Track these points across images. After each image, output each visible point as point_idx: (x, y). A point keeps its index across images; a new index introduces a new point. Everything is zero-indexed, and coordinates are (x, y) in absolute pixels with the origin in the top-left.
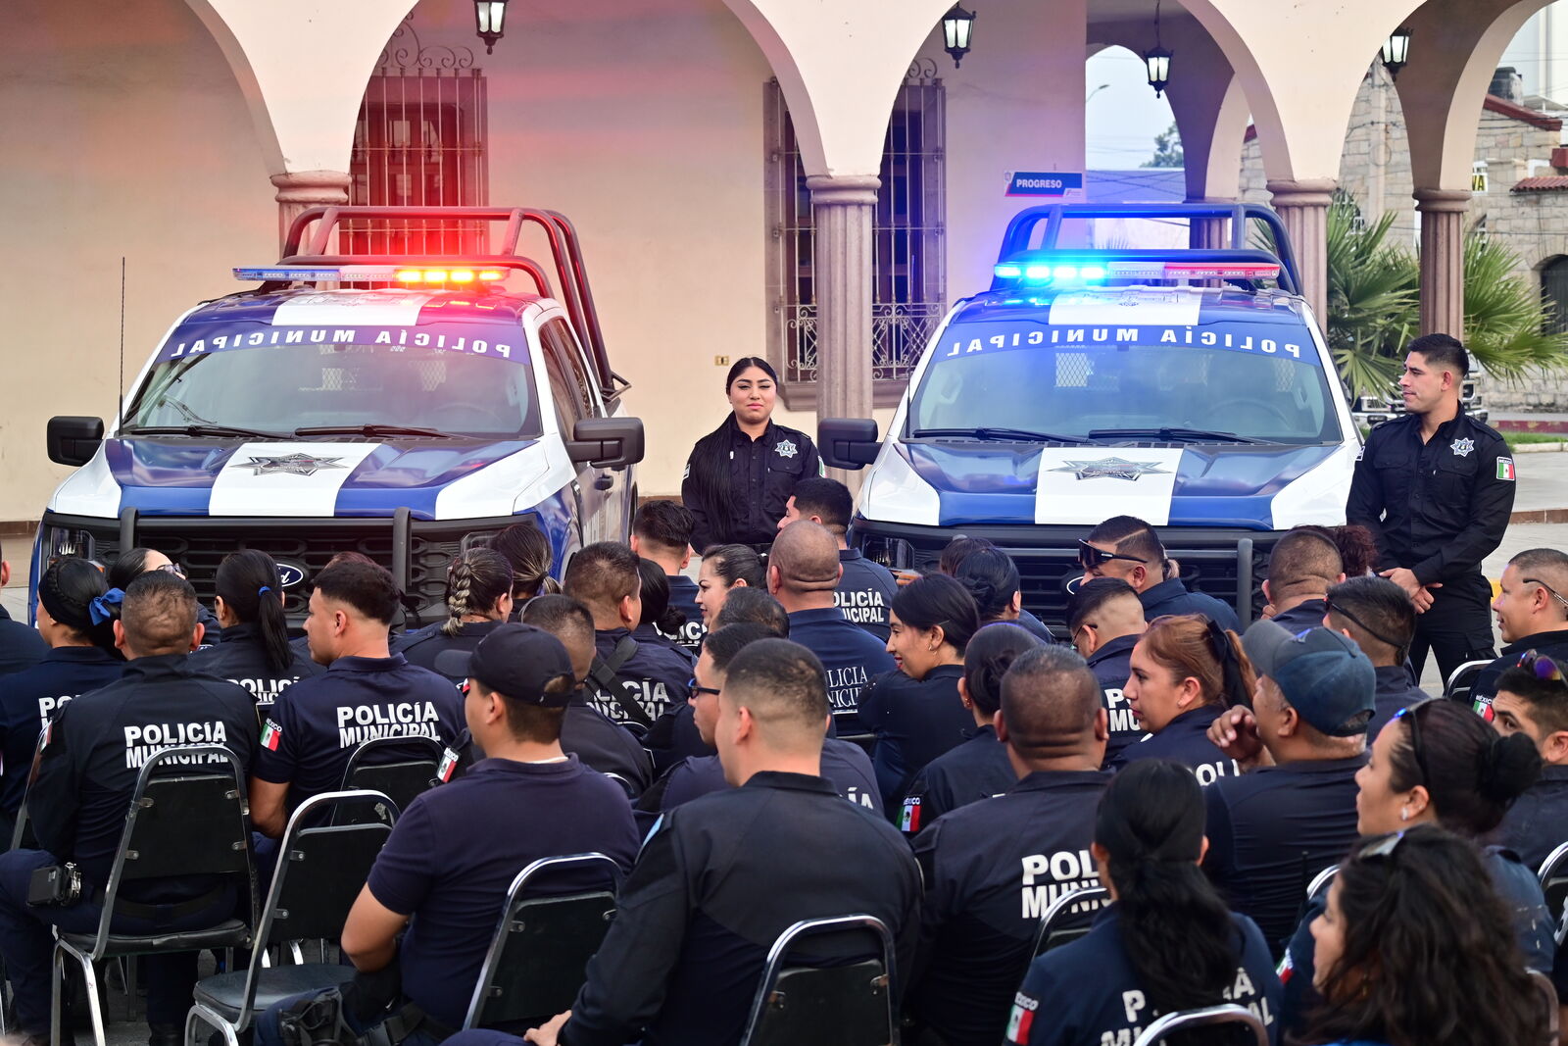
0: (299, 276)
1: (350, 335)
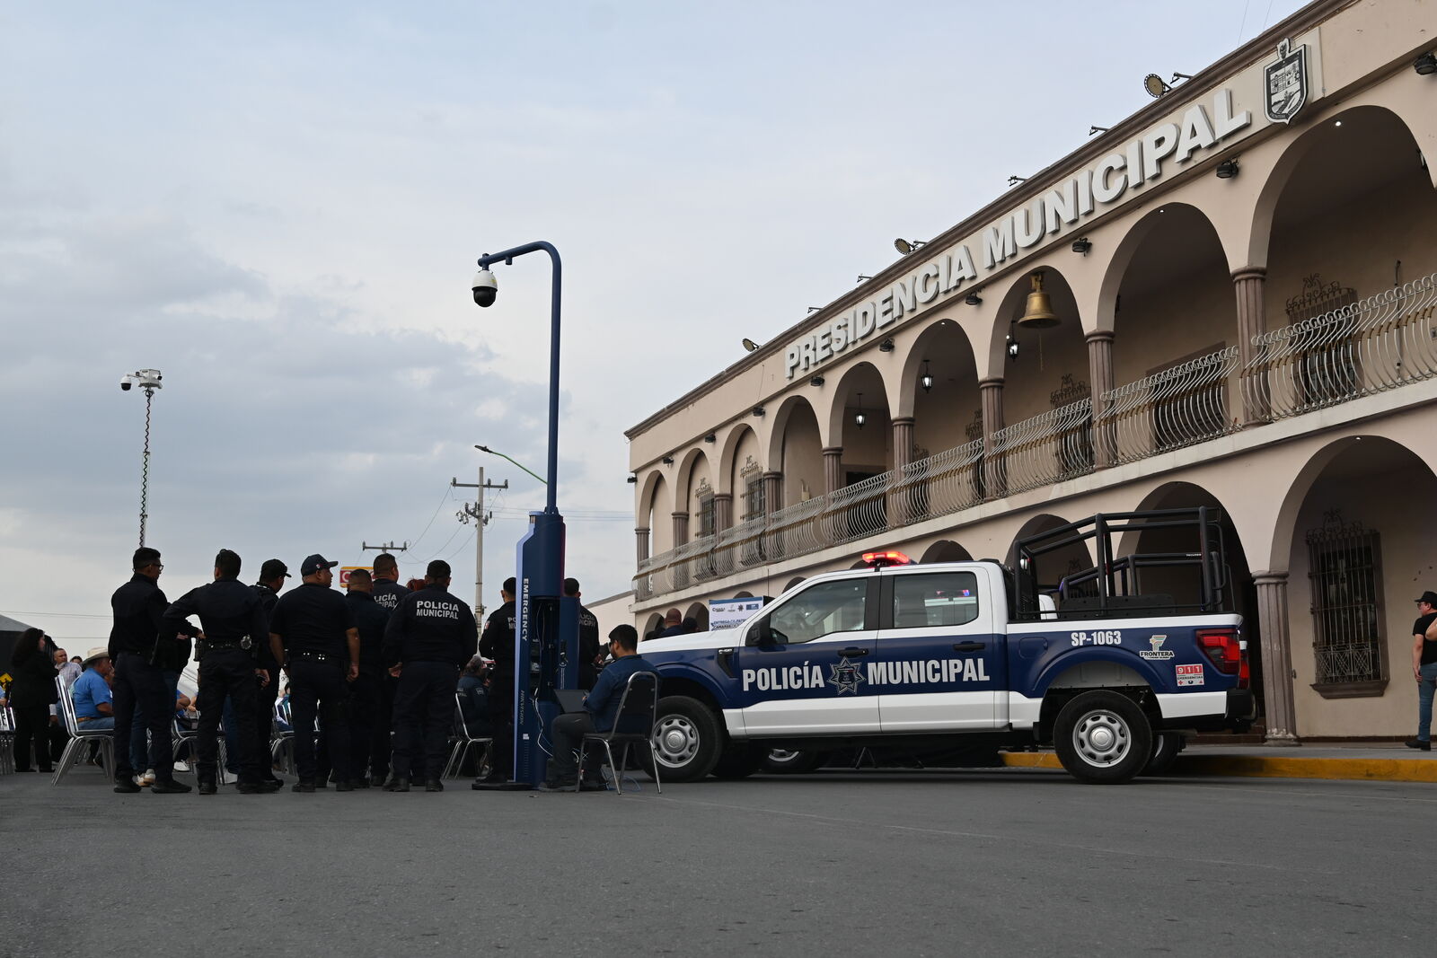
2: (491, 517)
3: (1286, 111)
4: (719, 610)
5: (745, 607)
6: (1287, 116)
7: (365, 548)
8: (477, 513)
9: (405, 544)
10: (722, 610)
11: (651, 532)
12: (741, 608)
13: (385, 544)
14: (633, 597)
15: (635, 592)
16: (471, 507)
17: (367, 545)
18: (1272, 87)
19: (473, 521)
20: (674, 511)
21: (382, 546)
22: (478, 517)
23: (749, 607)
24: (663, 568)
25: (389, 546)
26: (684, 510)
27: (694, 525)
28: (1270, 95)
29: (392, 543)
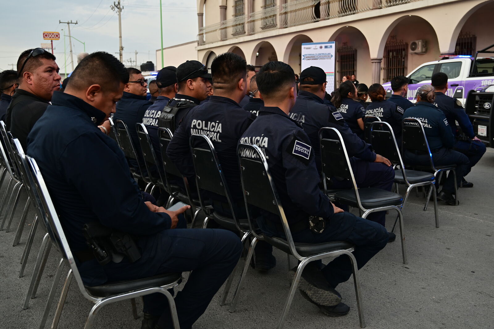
2: (123, 8)
4: (307, 48)
5: (324, 47)
7: (60, 23)
8: (118, 7)
9: (77, 22)
10: (309, 48)
11: (204, 15)
12: (321, 47)
13: (68, 21)
14: (196, 44)
15: (198, 42)
16: (117, 3)
17: (61, 21)
19: (116, 9)
20: (221, 4)
21: (67, 22)
22: (118, 8)
23: (326, 47)
24: (216, 30)
25: (70, 22)
26: (225, 4)
27: (231, 11)
29: (71, 21)
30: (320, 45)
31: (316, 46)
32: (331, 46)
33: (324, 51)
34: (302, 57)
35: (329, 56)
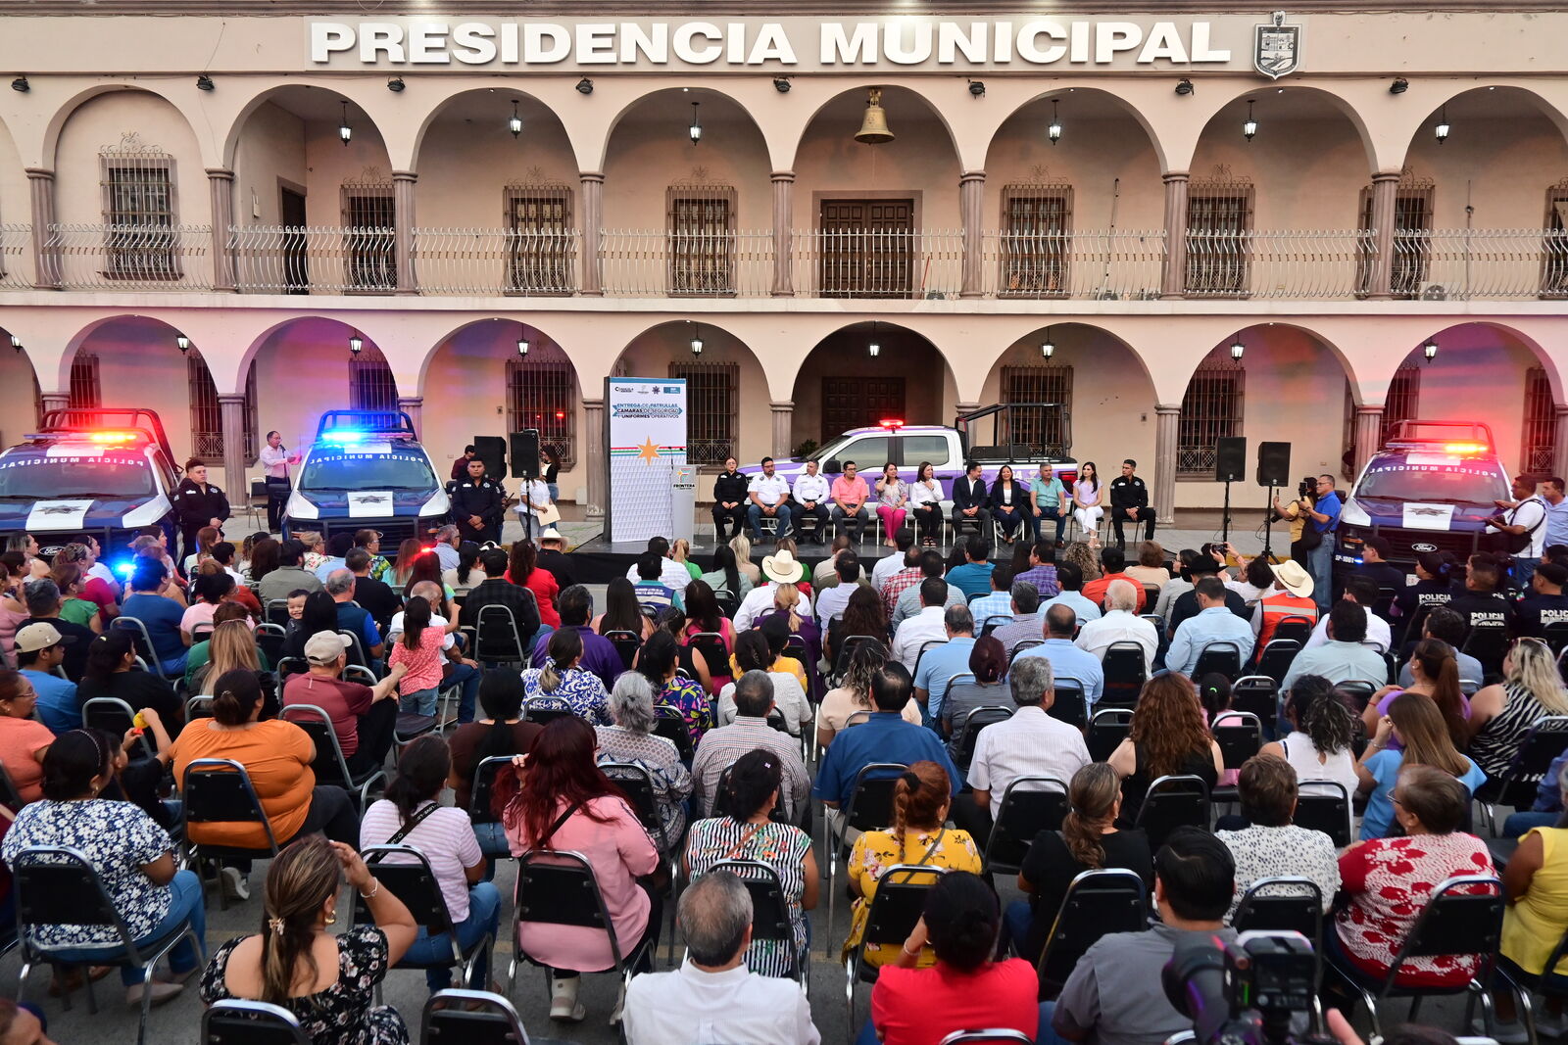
0: (50, 437)
1: (77, 460)
3: (1275, 68)
4: (624, 390)
5: (662, 390)
6: (1275, 73)
10: (629, 391)
12: (656, 390)
18: (1263, 44)
23: (667, 390)
28: (1260, 50)
30: (654, 385)
31: (644, 387)
32: (678, 390)
33: (663, 398)
34: (613, 411)
35: (674, 412)
